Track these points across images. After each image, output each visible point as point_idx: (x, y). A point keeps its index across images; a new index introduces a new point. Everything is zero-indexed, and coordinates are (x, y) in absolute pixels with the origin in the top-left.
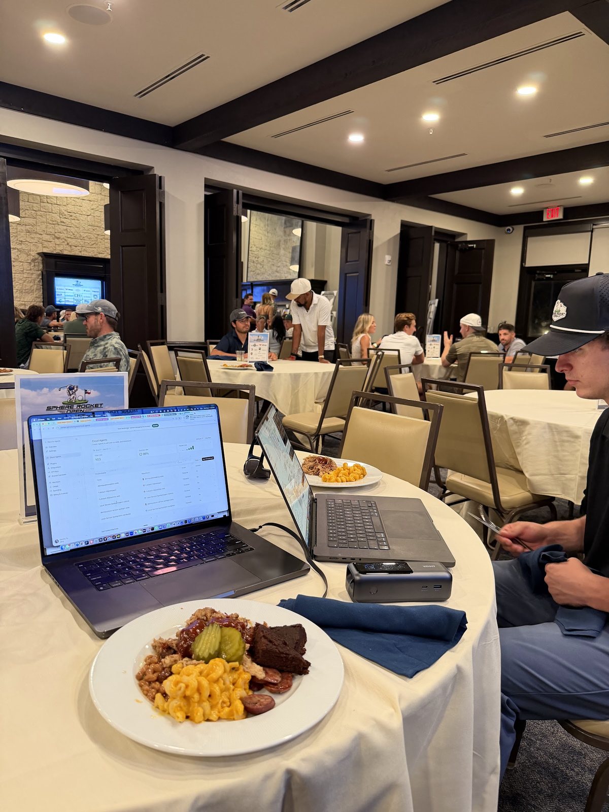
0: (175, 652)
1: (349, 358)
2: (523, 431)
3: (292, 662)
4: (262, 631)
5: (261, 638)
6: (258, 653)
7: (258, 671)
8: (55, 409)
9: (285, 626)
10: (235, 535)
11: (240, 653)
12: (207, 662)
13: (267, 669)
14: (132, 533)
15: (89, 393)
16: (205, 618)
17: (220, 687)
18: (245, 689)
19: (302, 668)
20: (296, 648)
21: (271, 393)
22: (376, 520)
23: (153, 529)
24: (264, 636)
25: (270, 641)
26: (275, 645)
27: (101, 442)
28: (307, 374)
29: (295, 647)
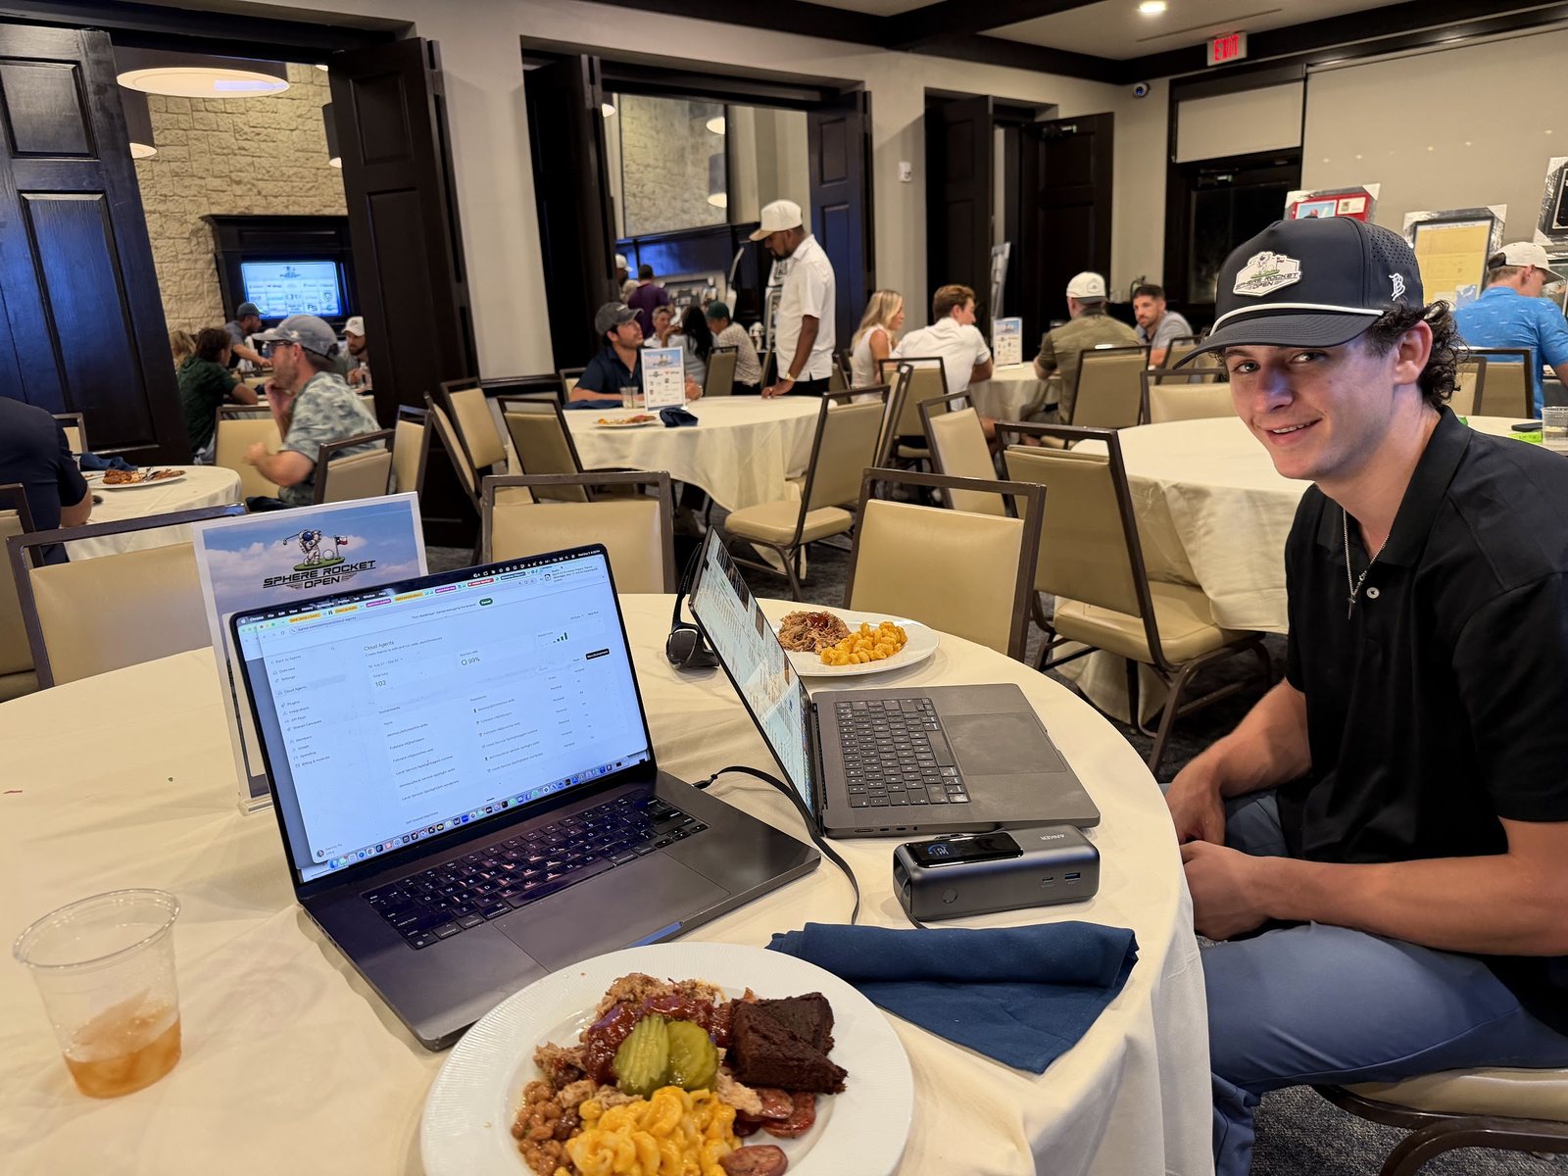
0: (582, 1076)
1: (846, 387)
2: (1198, 511)
3: (811, 1071)
4: (747, 1017)
5: (746, 1032)
6: (744, 1060)
7: (748, 1099)
8: (281, 582)
9: (789, 998)
10: (668, 800)
11: (709, 1071)
12: (648, 1098)
13: (765, 1092)
14: (465, 818)
15: (345, 543)
16: (632, 997)
17: (677, 1144)
18: (726, 1139)
19: (832, 1081)
20: (815, 1045)
21: (698, 469)
22: (936, 739)
23: (505, 804)
24: (751, 1028)
25: (765, 1037)
26: (774, 1043)
27: (381, 649)
28: (765, 426)
29: (814, 1039)
